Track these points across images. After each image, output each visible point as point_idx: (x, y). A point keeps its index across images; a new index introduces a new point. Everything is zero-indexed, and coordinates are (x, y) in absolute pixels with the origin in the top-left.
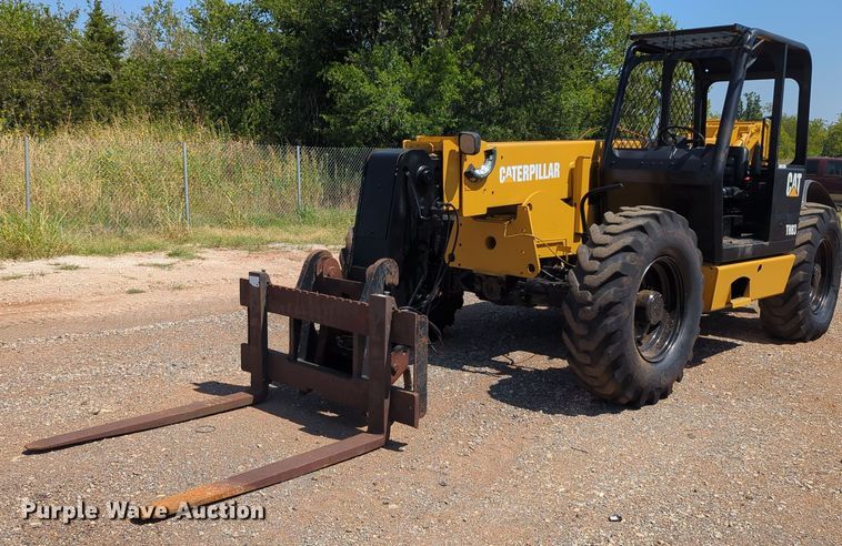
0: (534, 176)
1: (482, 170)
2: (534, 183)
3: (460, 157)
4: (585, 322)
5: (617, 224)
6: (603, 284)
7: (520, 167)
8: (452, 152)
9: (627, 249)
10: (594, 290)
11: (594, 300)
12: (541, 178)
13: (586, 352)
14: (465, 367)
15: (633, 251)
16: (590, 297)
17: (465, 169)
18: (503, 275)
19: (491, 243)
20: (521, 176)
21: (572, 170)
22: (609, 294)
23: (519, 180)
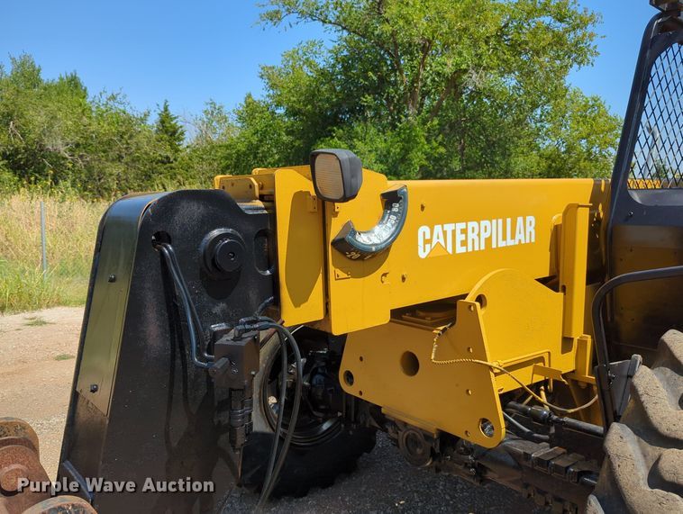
0: (488, 240)
1: (374, 235)
2: (489, 255)
7: (462, 225)
8: (299, 197)
17: (334, 231)
19: (411, 364)
20: (464, 243)
21: (556, 228)
23: (460, 250)
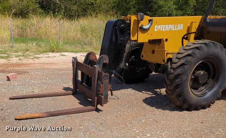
0: (171, 29)
1: (146, 27)
2: (170, 31)
3: (138, 22)
4: (170, 80)
5: (189, 46)
6: (178, 67)
7: (165, 26)
8: (135, 20)
9: (189, 55)
10: (174, 69)
11: (174, 72)
12: (174, 29)
13: (170, 90)
14: (143, 91)
15: (191, 56)
16: (172, 71)
17: (140, 26)
18: (155, 63)
19: (153, 52)
20: (165, 29)
21: (189, 27)
22: (179, 71)
23: (164, 30)
